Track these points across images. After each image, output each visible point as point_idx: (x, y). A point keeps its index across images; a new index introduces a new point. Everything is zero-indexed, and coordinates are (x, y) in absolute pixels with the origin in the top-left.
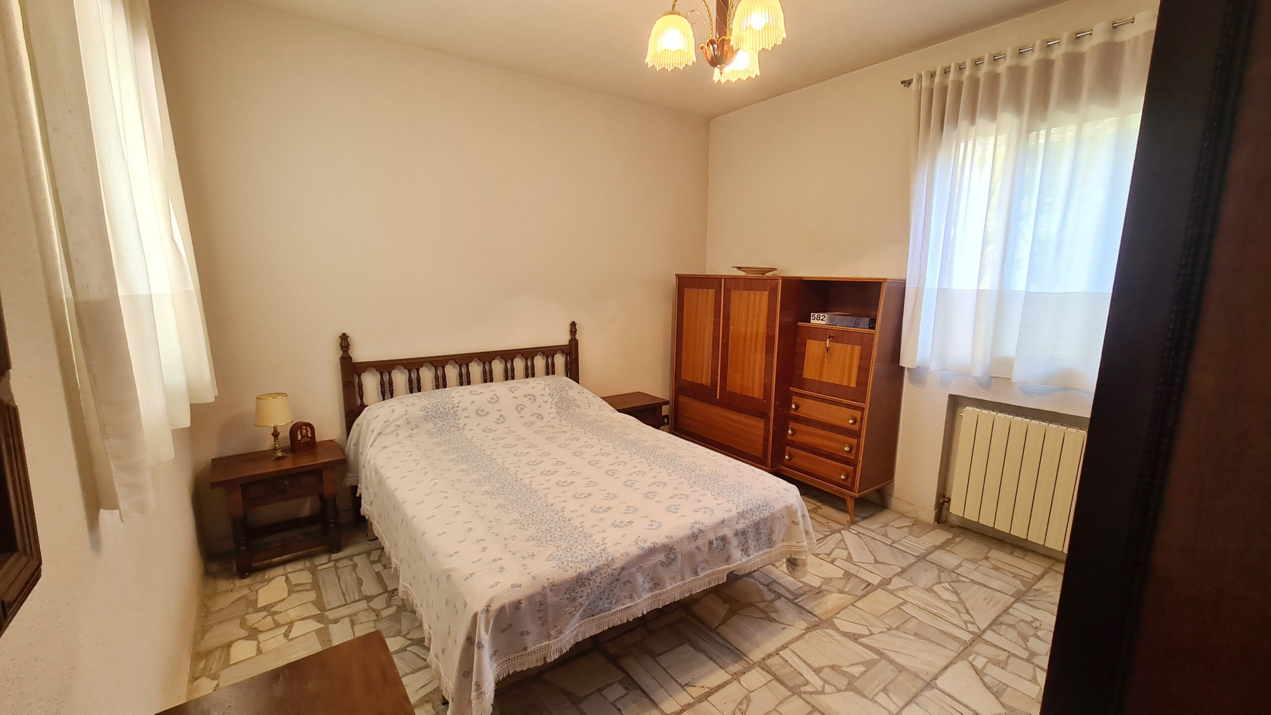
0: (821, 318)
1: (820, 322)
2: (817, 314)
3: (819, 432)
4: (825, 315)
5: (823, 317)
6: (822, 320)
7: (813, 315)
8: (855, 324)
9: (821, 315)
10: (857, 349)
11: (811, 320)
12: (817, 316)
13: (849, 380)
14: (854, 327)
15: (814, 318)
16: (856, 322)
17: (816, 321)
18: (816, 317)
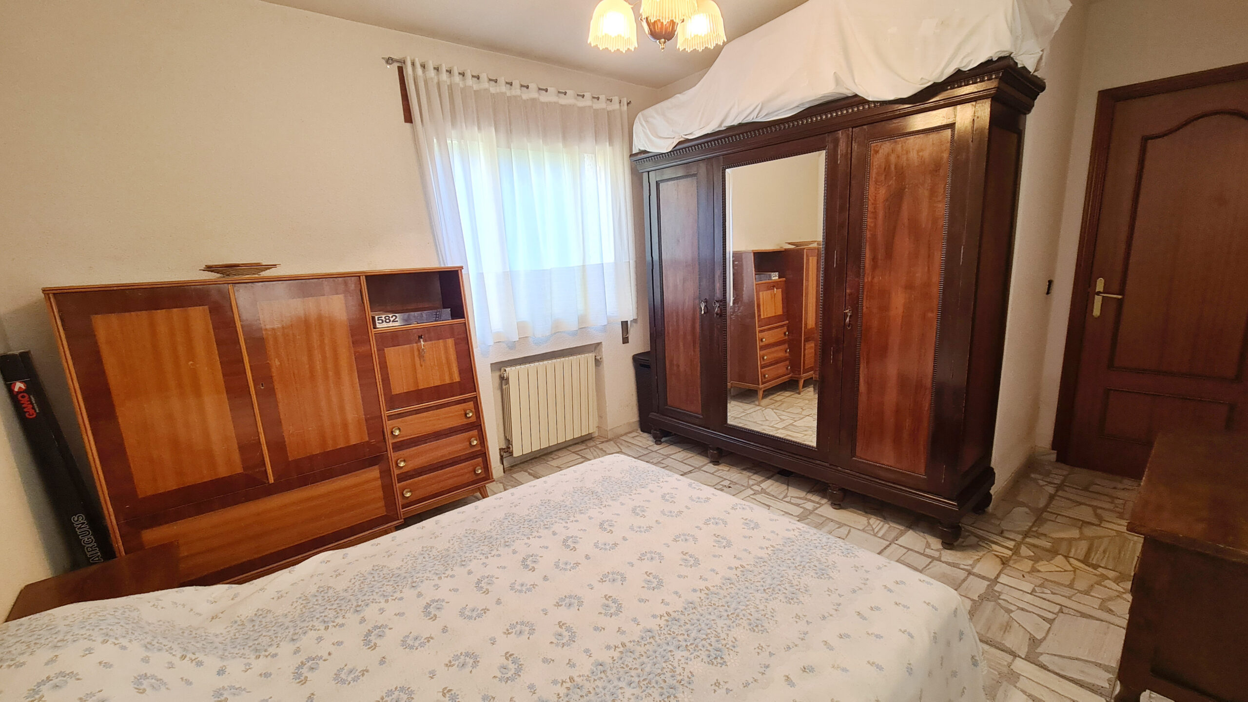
0: (392, 319)
1: (391, 324)
2: (384, 316)
3: (434, 444)
4: (396, 315)
5: (394, 317)
6: (393, 321)
7: (378, 318)
8: (436, 317)
9: (390, 316)
10: (450, 342)
11: (377, 324)
12: (385, 318)
13: (451, 374)
14: (436, 321)
15: (380, 321)
16: (436, 315)
17: (385, 325)
18: (384, 320)
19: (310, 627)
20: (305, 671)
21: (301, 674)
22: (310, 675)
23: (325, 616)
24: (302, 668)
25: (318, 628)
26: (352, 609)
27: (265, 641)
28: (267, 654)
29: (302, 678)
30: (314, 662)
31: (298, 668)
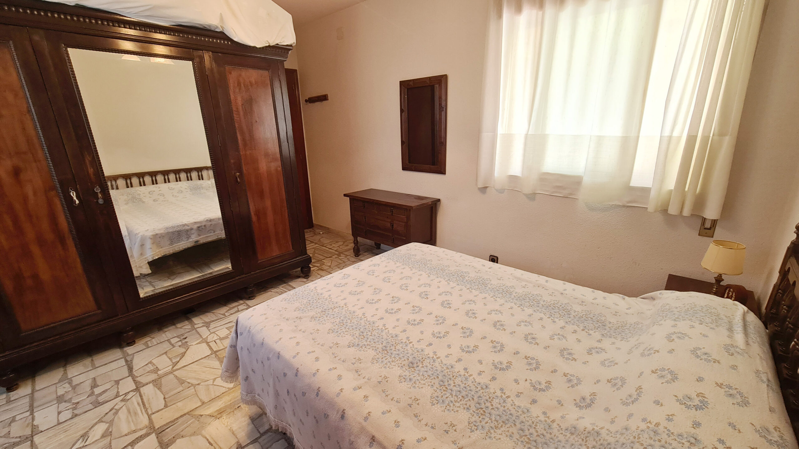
19: (514, 407)
20: (543, 386)
21: (546, 387)
22: (543, 382)
23: (500, 404)
24: (543, 388)
25: (512, 402)
26: (486, 391)
27: (540, 428)
28: (547, 419)
29: (547, 384)
30: (535, 385)
31: (544, 391)
